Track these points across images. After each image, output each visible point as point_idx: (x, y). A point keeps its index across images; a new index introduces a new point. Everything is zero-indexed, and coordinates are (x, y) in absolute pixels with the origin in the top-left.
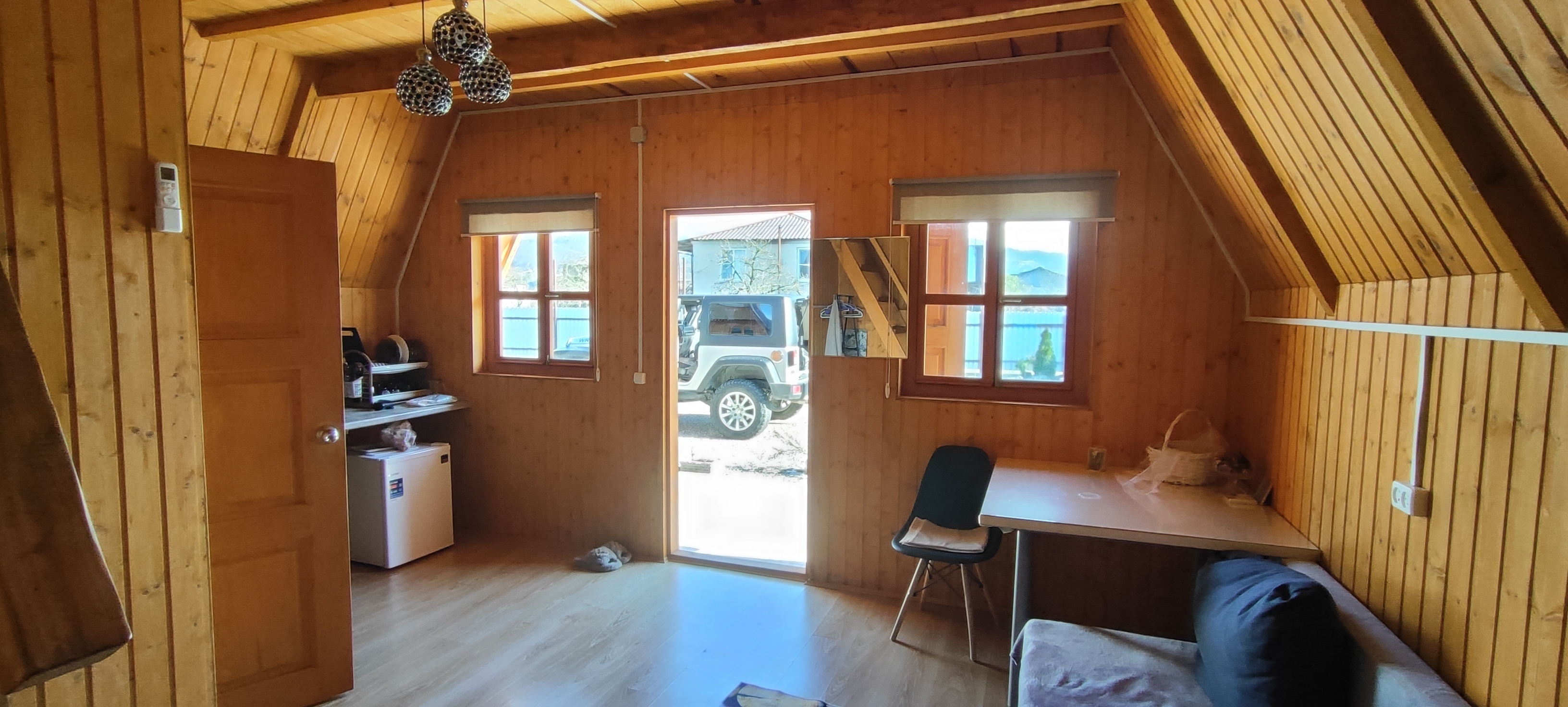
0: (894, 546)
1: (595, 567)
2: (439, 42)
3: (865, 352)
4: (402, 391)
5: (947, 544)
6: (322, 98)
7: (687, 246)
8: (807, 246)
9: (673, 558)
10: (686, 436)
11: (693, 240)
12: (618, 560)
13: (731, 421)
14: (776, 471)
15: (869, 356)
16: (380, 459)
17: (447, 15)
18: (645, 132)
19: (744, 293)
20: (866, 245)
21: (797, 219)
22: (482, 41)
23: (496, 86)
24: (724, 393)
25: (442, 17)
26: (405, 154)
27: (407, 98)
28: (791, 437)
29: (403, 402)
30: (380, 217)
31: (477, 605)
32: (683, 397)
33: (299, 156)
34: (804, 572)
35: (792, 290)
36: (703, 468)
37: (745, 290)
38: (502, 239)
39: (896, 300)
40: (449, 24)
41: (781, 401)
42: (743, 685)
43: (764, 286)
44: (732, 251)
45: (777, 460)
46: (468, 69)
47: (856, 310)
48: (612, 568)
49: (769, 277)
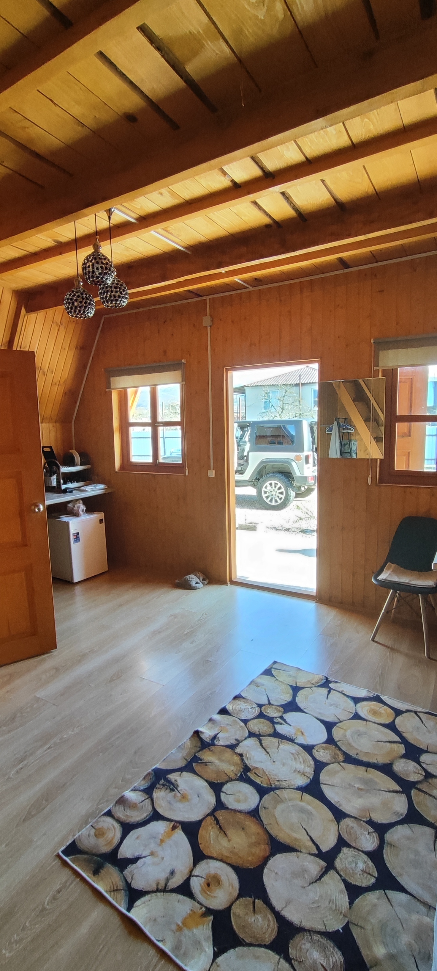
0: (373, 581)
1: (187, 586)
2: (86, 273)
3: (356, 455)
4: (77, 482)
5: (410, 581)
6: (28, 314)
7: (241, 390)
8: (316, 387)
9: (233, 583)
10: (242, 508)
11: (245, 386)
12: (200, 583)
13: (269, 499)
14: (297, 531)
15: (358, 457)
16: (67, 521)
17: (90, 256)
18: (212, 319)
19: (278, 418)
20: (356, 384)
21: (312, 370)
22: (110, 270)
23: (119, 297)
24: (265, 481)
25: (87, 257)
26: (73, 345)
27: (70, 309)
28: (307, 509)
29: (78, 489)
30: (62, 382)
31: (121, 605)
32: (239, 484)
33: (18, 349)
34: (315, 595)
35: (309, 415)
36: (251, 528)
37: (278, 417)
38: (130, 391)
39: (376, 420)
40: (91, 261)
41: (301, 486)
42: (275, 662)
43: (290, 414)
44: (270, 392)
45: (298, 523)
46: (103, 288)
47: (349, 427)
48: (197, 588)
49: (294, 408)
